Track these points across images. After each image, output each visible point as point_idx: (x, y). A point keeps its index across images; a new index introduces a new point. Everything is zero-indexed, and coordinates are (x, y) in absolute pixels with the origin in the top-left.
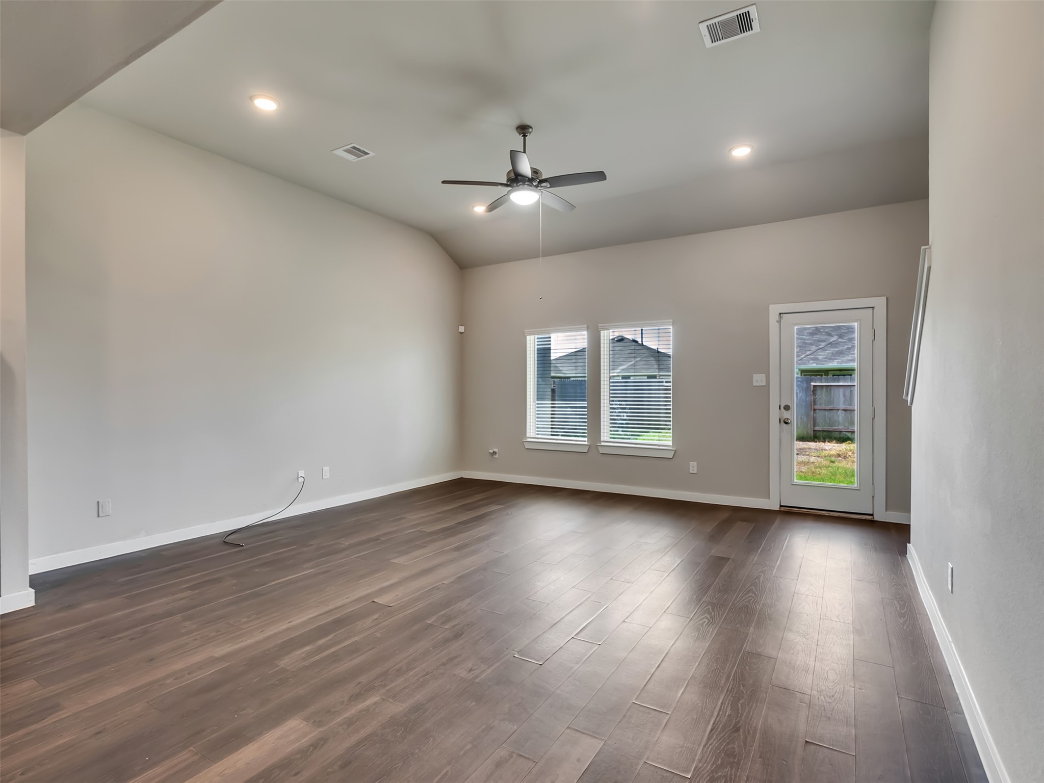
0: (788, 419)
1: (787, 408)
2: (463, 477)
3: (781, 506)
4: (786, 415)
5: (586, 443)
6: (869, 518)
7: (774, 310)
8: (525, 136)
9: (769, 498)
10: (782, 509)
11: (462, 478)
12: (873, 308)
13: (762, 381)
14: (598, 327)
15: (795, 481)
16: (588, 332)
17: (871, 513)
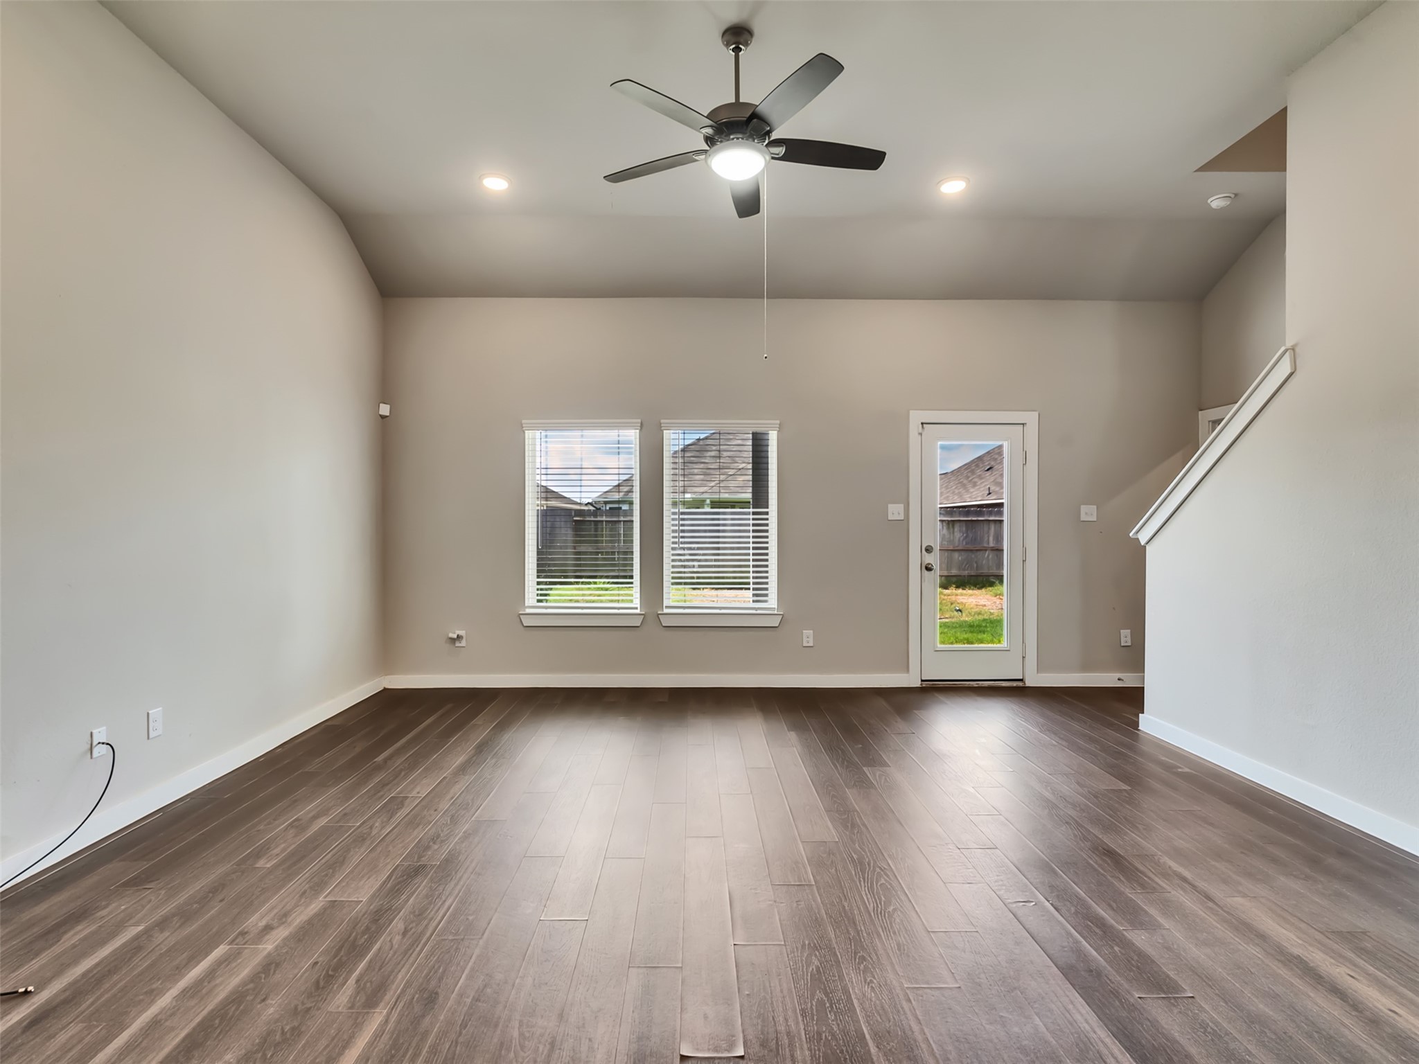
0: (929, 564)
1: (929, 550)
2: (387, 687)
3: (922, 681)
4: (929, 559)
5: (638, 611)
6: (1020, 684)
7: (916, 417)
8: (737, 50)
9: (908, 671)
10: (925, 684)
11: (385, 689)
12: (1023, 424)
13: (899, 514)
14: (659, 426)
15: (939, 645)
16: (641, 430)
17: (1021, 678)
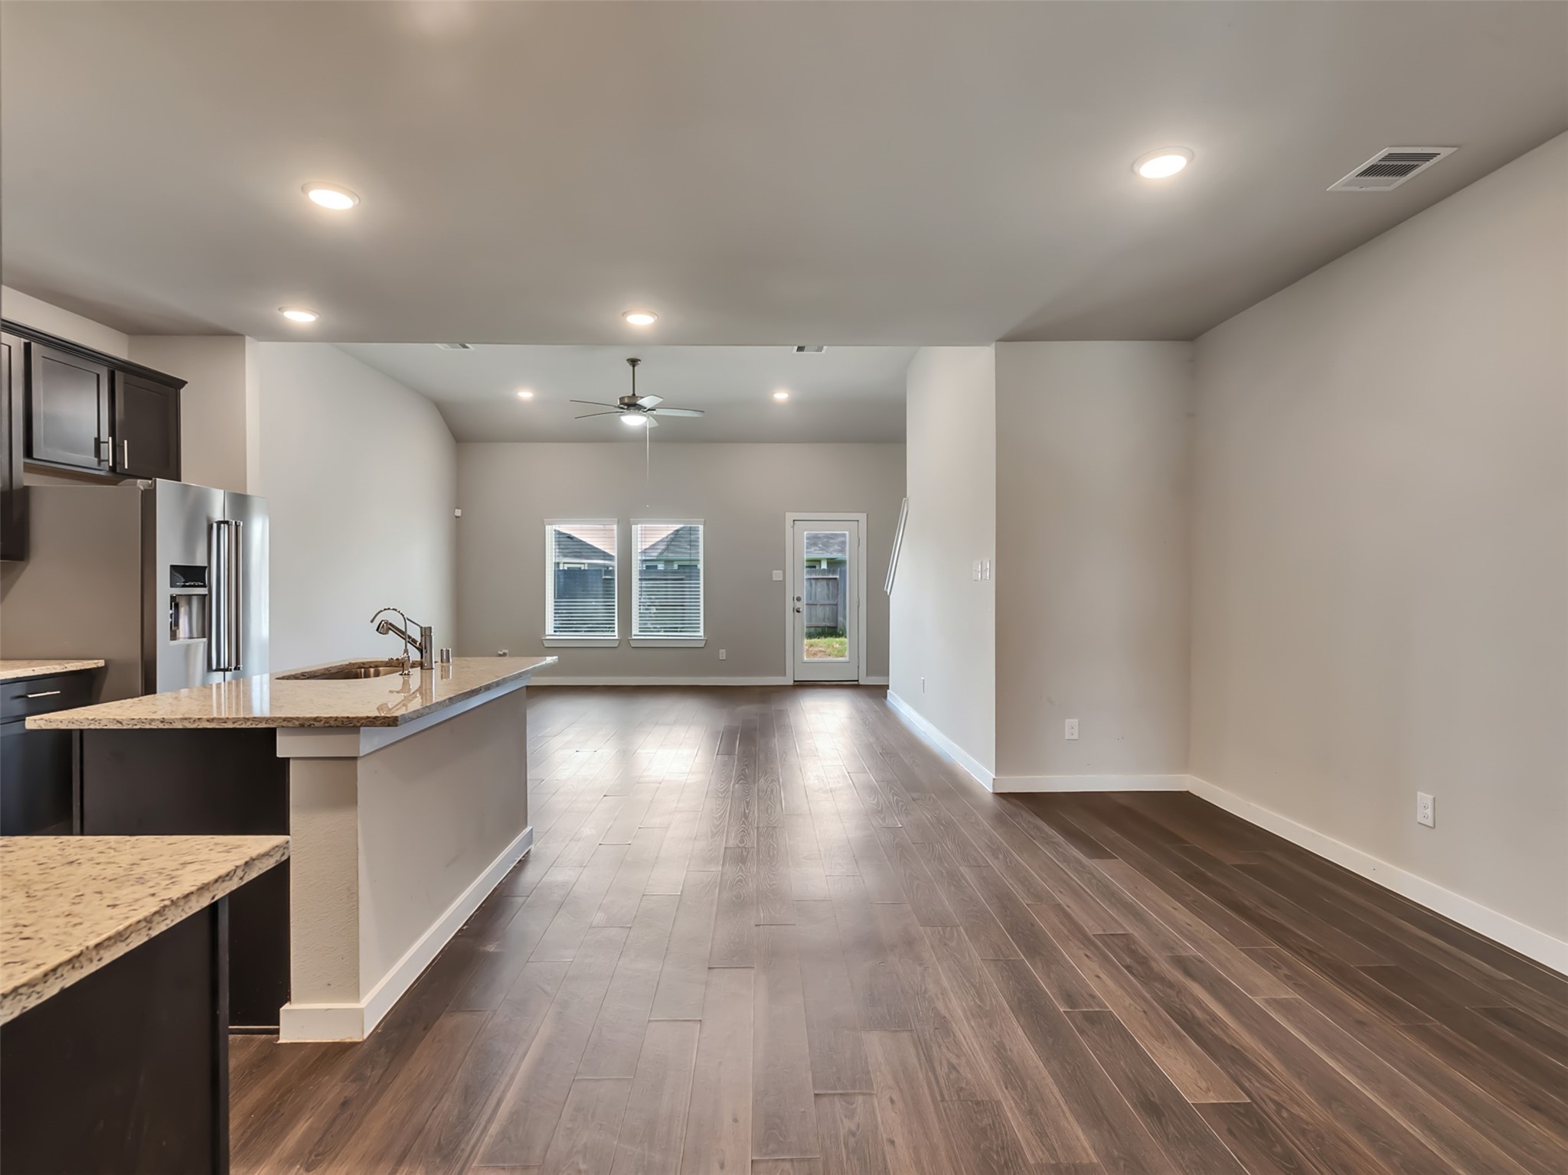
0: (799, 608)
1: (799, 599)
3: (795, 681)
4: (798, 605)
5: (617, 638)
6: (856, 683)
7: (790, 517)
9: (785, 675)
10: (796, 683)
12: (858, 521)
13: (779, 577)
14: (629, 522)
15: (805, 659)
16: (618, 524)
17: (856, 679)
